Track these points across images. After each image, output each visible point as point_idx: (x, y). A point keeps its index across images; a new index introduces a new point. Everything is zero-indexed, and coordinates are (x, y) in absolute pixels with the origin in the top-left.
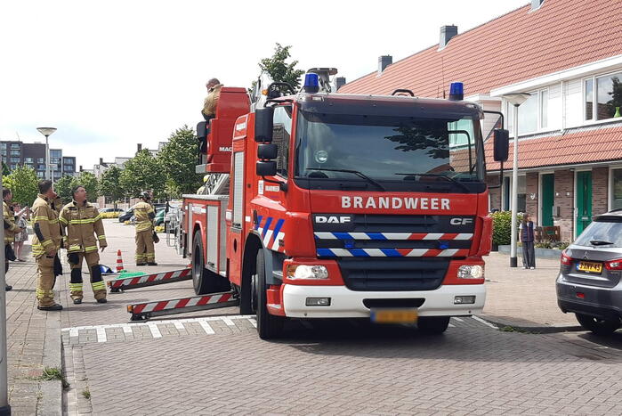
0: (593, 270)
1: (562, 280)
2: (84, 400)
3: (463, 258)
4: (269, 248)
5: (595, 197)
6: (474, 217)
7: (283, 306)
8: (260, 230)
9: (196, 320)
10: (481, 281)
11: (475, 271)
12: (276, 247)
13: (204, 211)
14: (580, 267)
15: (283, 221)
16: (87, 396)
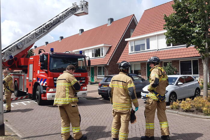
0: (106, 86)
1: (99, 88)
2: (7, 122)
3: (83, 85)
4: (42, 85)
5: (94, 72)
6: (85, 77)
7: (46, 98)
8: (39, 81)
9: (20, 102)
10: (86, 90)
11: (85, 88)
12: (44, 85)
13: (18, 77)
14: (103, 86)
15: (46, 79)
16: (7, 121)
